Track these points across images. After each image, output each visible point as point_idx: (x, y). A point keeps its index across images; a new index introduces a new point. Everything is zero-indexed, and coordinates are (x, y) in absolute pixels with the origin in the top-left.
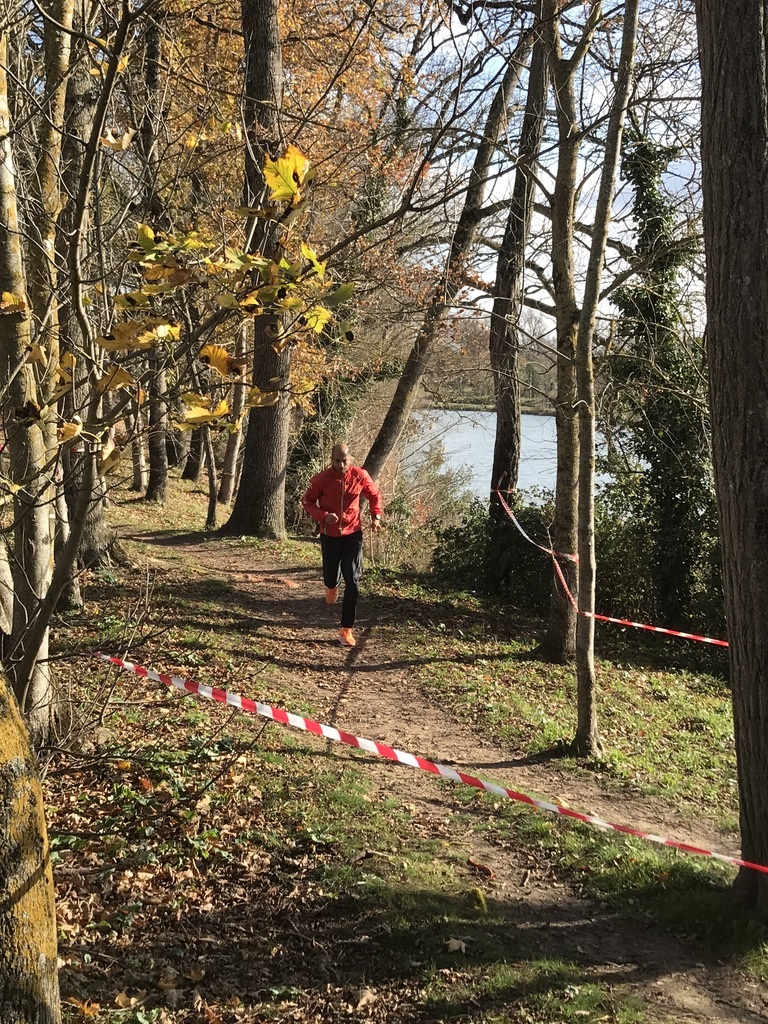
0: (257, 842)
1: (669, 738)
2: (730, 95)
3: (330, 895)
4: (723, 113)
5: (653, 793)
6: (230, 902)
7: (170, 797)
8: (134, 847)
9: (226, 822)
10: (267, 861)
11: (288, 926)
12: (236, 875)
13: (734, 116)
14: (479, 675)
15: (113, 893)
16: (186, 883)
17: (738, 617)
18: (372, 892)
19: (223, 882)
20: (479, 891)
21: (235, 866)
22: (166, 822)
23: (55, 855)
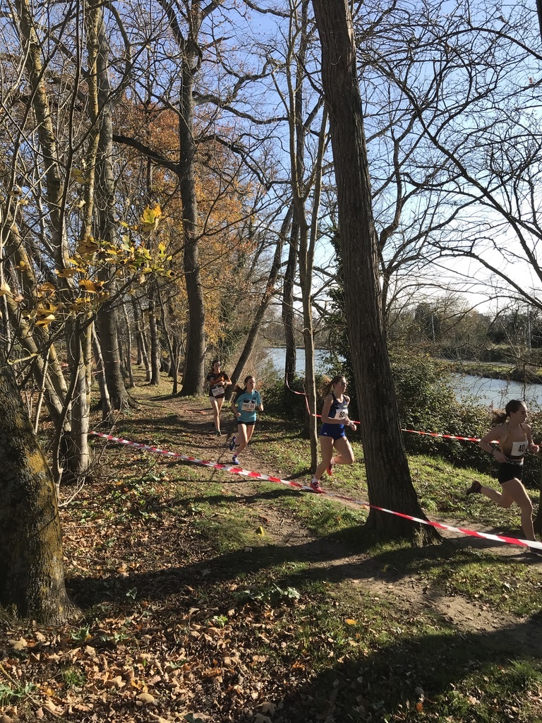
2: (348, 194)
3: (197, 532)
4: (345, 202)
5: (341, 487)
6: (155, 537)
7: (135, 495)
8: (117, 516)
10: (174, 520)
11: (178, 545)
12: (159, 525)
13: (349, 201)
14: (276, 445)
15: (105, 535)
16: (137, 530)
18: (216, 530)
19: (154, 529)
20: (261, 528)
21: (159, 522)
22: (133, 505)
23: (83, 520)
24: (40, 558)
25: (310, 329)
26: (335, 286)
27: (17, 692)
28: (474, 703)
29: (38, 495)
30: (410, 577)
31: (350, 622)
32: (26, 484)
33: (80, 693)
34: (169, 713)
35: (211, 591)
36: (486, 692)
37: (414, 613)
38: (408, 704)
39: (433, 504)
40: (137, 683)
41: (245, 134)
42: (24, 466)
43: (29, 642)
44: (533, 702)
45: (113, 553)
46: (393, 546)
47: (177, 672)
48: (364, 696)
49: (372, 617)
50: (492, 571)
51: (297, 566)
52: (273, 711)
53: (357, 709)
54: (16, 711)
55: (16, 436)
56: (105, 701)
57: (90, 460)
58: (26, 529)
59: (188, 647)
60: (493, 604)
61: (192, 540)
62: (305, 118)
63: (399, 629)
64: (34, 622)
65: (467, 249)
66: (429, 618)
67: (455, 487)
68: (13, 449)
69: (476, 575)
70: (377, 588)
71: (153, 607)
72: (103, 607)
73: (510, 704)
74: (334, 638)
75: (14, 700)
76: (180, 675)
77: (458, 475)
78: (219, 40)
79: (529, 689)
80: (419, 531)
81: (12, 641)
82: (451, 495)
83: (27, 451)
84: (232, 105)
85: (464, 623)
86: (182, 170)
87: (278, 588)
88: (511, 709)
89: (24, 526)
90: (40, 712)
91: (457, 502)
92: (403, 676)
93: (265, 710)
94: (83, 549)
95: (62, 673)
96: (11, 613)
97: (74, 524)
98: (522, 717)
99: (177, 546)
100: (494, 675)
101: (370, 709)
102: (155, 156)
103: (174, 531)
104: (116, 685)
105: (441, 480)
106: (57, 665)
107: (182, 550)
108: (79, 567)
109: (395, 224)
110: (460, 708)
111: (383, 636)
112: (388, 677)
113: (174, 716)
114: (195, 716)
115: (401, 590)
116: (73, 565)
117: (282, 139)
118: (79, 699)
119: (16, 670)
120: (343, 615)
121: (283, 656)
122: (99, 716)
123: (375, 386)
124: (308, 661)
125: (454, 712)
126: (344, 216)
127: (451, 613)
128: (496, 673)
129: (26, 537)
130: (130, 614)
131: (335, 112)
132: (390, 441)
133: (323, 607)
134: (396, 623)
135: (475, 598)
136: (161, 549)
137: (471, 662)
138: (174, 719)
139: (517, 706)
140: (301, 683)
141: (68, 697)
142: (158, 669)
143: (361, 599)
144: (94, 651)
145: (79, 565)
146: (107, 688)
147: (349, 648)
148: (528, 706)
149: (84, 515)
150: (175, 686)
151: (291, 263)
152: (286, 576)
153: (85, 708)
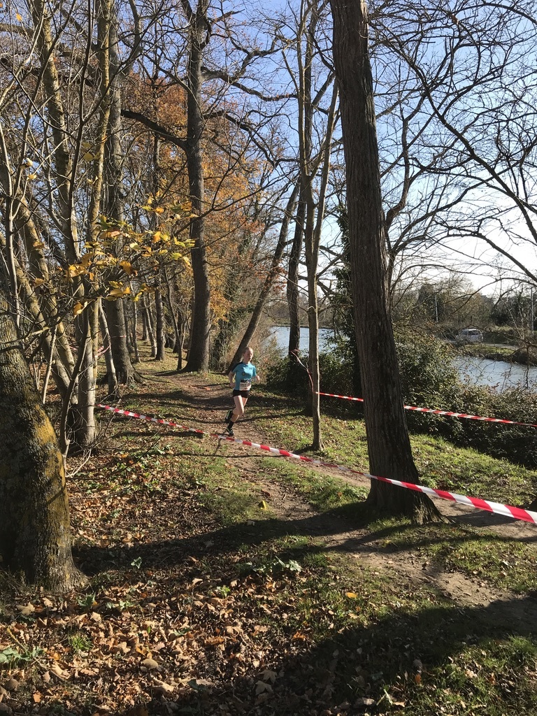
0: (174, 485)
1: (353, 443)
2: (356, 172)
3: (201, 505)
4: (354, 180)
5: (342, 464)
6: (160, 509)
7: (140, 468)
8: (123, 488)
9: (163, 477)
10: (178, 492)
12: (163, 497)
13: (358, 179)
14: (278, 422)
15: (111, 506)
16: (142, 502)
17: (366, 386)
18: (219, 503)
19: (158, 501)
20: (264, 502)
21: (164, 494)
22: (138, 478)
23: (89, 491)
24: (47, 526)
25: (315, 307)
26: (341, 265)
27: (24, 656)
28: (471, 677)
29: (46, 466)
30: (410, 553)
31: (350, 595)
32: (34, 454)
33: (87, 657)
34: (173, 679)
35: (214, 563)
36: (483, 666)
37: (413, 588)
38: (406, 675)
39: (434, 483)
40: (141, 649)
41: (253, 111)
42: (32, 437)
43: (36, 608)
44: (530, 677)
45: (118, 523)
46: (393, 523)
47: (180, 640)
48: (363, 666)
49: (372, 591)
50: (491, 549)
51: (299, 540)
52: (274, 679)
53: (356, 679)
54: (23, 674)
55: (24, 407)
56: (110, 666)
57: (96, 432)
58: (34, 498)
59: (191, 615)
60: (491, 580)
61: (195, 513)
62: (313, 95)
63: (398, 603)
64: (42, 588)
65: (474, 229)
66: (428, 593)
67: (456, 466)
68: (22, 420)
69: (475, 553)
70: (378, 563)
71: (157, 577)
72: (108, 576)
73: (507, 678)
74: (334, 610)
75: (21, 664)
76: (183, 642)
77: (458, 455)
78: (229, 14)
79: (525, 664)
80: (419, 508)
81: (20, 607)
82: (452, 474)
83: (35, 423)
84: (240, 81)
85: (462, 598)
86: (189, 146)
87: (280, 561)
88: (508, 683)
89: (32, 495)
90: (47, 676)
91: (457, 481)
92: (402, 648)
93: (266, 678)
94: (89, 519)
95: (69, 638)
96: (19, 580)
97: (80, 494)
98: (519, 691)
99: (181, 518)
100: (491, 650)
101: (368, 679)
102: (162, 132)
103: (178, 503)
104: (122, 651)
105: (441, 459)
106: (64, 631)
107: (185, 522)
108: (85, 536)
109: (402, 204)
110: (457, 681)
111: (382, 610)
112: (387, 649)
113: (177, 682)
114: (198, 682)
115: (401, 565)
116: (79, 534)
117: (290, 117)
118: (85, 664)
119: (24, 634)
120: (343, 588)
121: (284, 627)
122: (104, 681)
123: (379, 366)
124: (308, 632)
125: (452, 685)
126: (352, 194)
127: (450, 588)
128: (493, 648)
129: (34, 506)
130: (134, 583)
131: (345, 89)
132: (393, 419)
133: (324, 580)
134: (396, 598)
135: (473, 574)
136: (165, 521)
137: (470, 637)
138: (177, 684)
139: (514, 681)
140: (302, 653)
141: (75, 661)
142: (162, 636)
143: (361, 573)
144: (100, 618)
145: (85, 534)
146: (112, 654)
147: (348, 620)
148: (525, 681)
149: (90, 486)
150: (179, 653)
151: (297, 241)
152: (288, 549)
153: (91, 673)
